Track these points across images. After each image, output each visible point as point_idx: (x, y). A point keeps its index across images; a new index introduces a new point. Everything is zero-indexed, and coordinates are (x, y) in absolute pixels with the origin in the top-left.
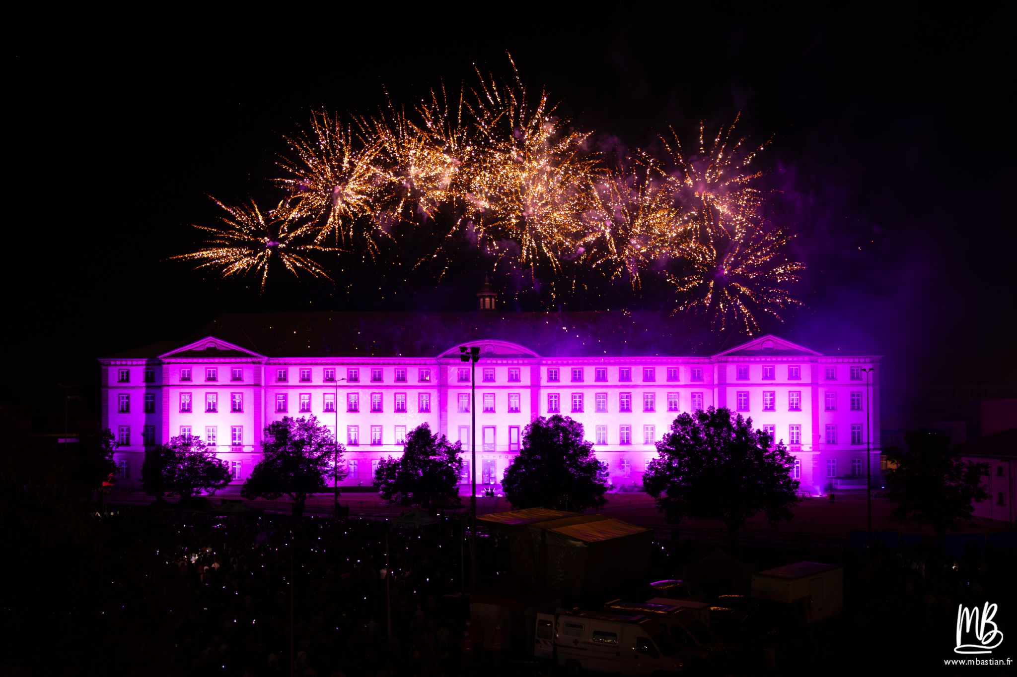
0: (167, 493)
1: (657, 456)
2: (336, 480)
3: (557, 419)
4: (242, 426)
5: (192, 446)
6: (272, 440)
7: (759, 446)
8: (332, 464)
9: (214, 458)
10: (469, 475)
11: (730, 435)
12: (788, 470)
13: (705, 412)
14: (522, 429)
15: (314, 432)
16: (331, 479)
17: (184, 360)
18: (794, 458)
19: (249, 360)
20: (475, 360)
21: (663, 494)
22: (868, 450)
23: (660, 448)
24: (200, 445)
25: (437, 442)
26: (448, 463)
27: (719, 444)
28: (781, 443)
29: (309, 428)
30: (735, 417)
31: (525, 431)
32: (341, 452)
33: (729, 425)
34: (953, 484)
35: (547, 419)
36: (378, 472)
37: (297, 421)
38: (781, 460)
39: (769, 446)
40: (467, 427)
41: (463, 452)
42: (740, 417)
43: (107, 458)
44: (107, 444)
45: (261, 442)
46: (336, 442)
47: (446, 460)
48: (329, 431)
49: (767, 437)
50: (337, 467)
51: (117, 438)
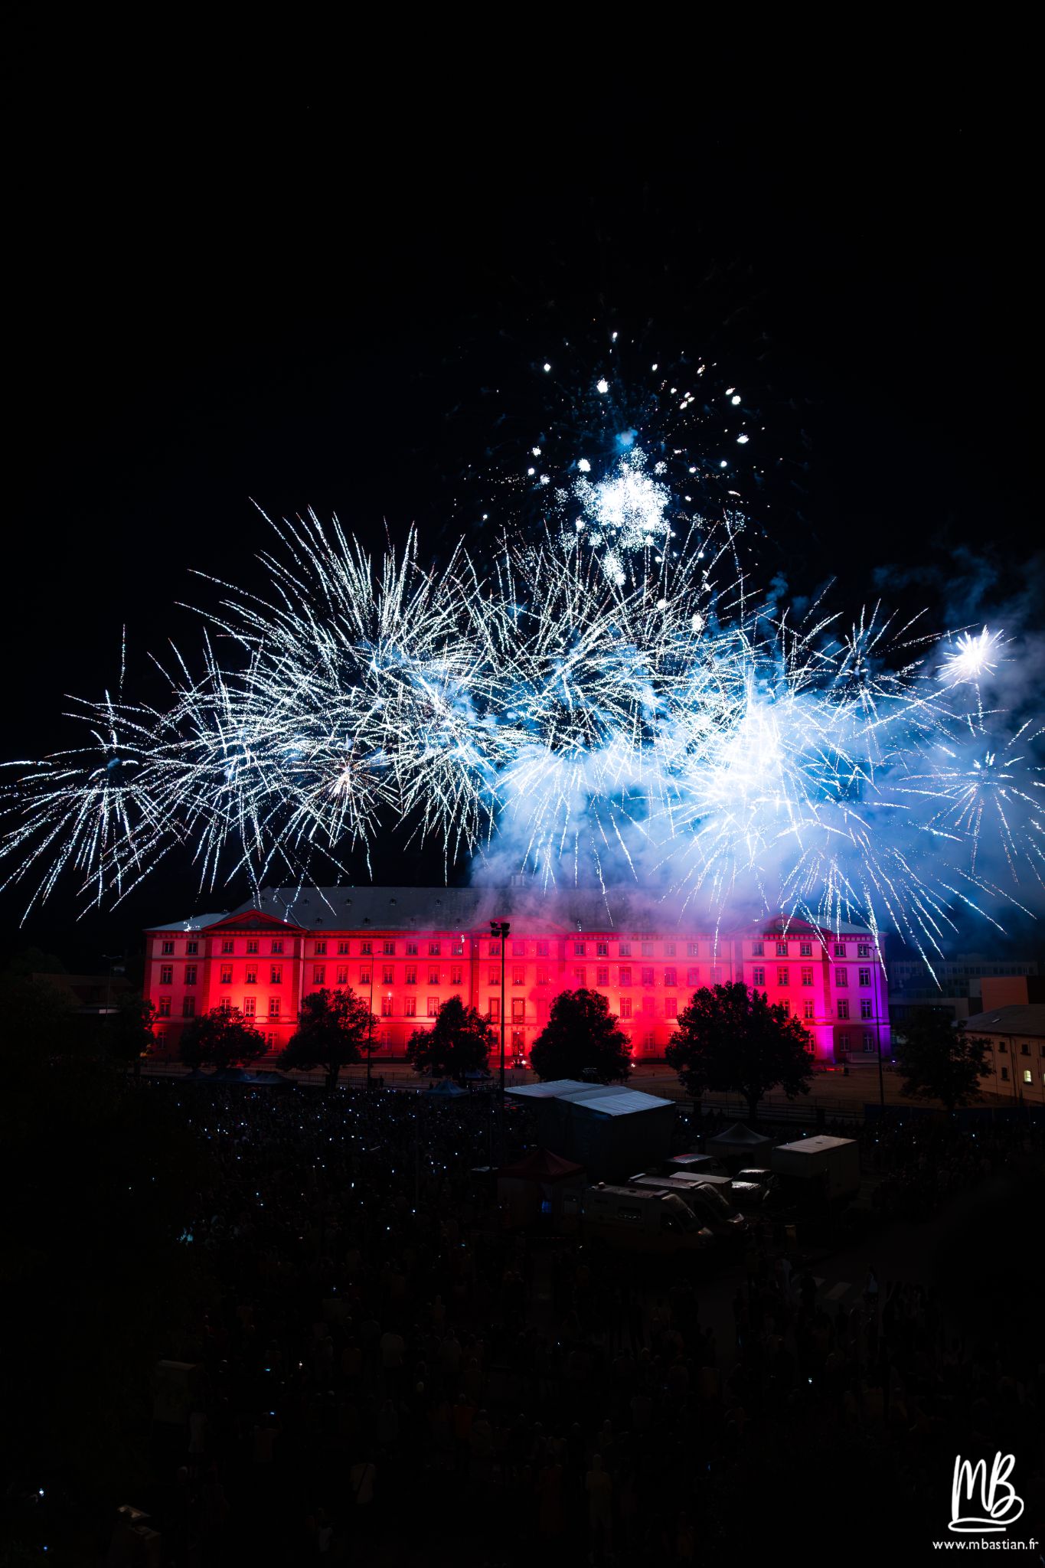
0: (203, 1064)
1: (678, 1029)
2: (369, 1052)
3: (583, 992)
4: (280, 998)
5: (230, 1017)
6: (308, 1011)
7: (775, 1020)
8: (366, 1035)
9: (251, 1028)
10: (498, 1047)
11: (747, 1009)
12: (803, 1044)
13: (723, 986)
14: (550, 1001)
15: (350, 1003)
16: (365, 1051)
17: (227, 934)
18: (809, 1032)
19: (290, 933)
20: (505, 935)
21: (685, 1068)
22: (878, 1024)
23: (682, 1021)
24: (239, 1017)
25: (468, 1014)
26: (479, 1035)
27: (737, 1018)
28: (795, 1017)
29: (346, 1000)
30: (752, 991)
31: (554, 1004)
32: (375, 1023)
33: (746, 1000)
34: (957, 1059)
35: (573, 992)
36: (411, 1044)
37: (334, 993)
38: (796, 1034)
39: (785, 1020)
40: (497, 1000)
41: (493, 1024)
42: (756, 992)
43: (146, 1028)
44: (147, 1015)
45: (298, 1013)
46: (371, 1014)
47: (477, 1032)
48: (365, 1003)
49: (781, 1012)
50: (370, 1039)
51: (157, 1009)
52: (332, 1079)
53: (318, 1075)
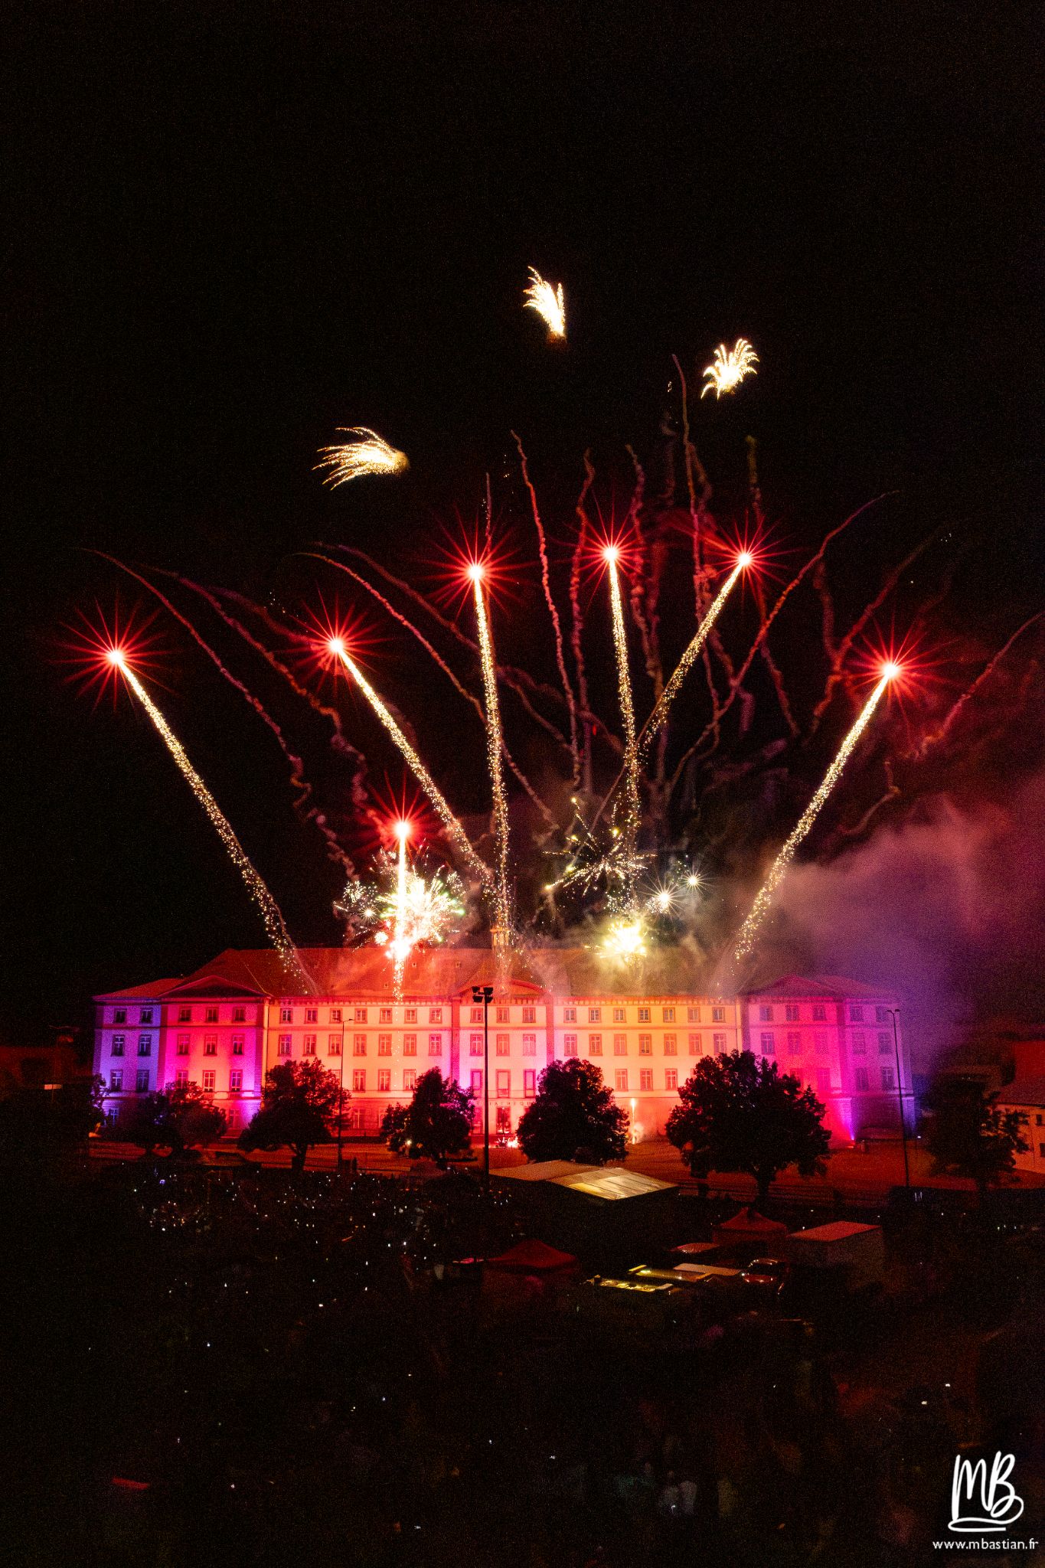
0: (157, 1146)
1: (680, 1103)
2: (339, 1131)
3: (574, 1063)
4: (241, 1071)
5: (187, 1093)
6: (273, 1085)
7: (786, 1092)
8: (336, 1112)
9: (210, 1105)
10: (482, 1124)
11: (755, 1080)
12: (818, 1119)
13: (729, 1055)
14: (538, 1073)
15: (319, 1077)
16: (335, 1129)
17: (184, 999)
18: (825, 1105)
19: (253, 998)
20: (488, 1000)
21: (688, 1146)
22: (901, 1096)
23: (683, 1093)
24: (195, 1092)
25: (448, 1088)
26: (460, 1110)
27: (744, 1090)
29: (313, 1072)
30: (760, 1061)
31: (542, 1076)
32: (346, 1099)
33: (754, 1070)
34: (991, 1134)
35: (564, 1063)
36: (387, 1120)
37: (301, 1065)
38: (810, 1108)
39: (798, 1093)
40: (480, 1072)
41: (475, 1098)
42: (765, 1061)
44: (97, 1090)
45: (262, 1088)
46: (341, 1088)
47: (458, 1108)
48: (334, 1076)
49: (793, 1084)
50: (341, 1115)
51: (108, 1085)
52: (298, 1161)
53: (284, 1155)
